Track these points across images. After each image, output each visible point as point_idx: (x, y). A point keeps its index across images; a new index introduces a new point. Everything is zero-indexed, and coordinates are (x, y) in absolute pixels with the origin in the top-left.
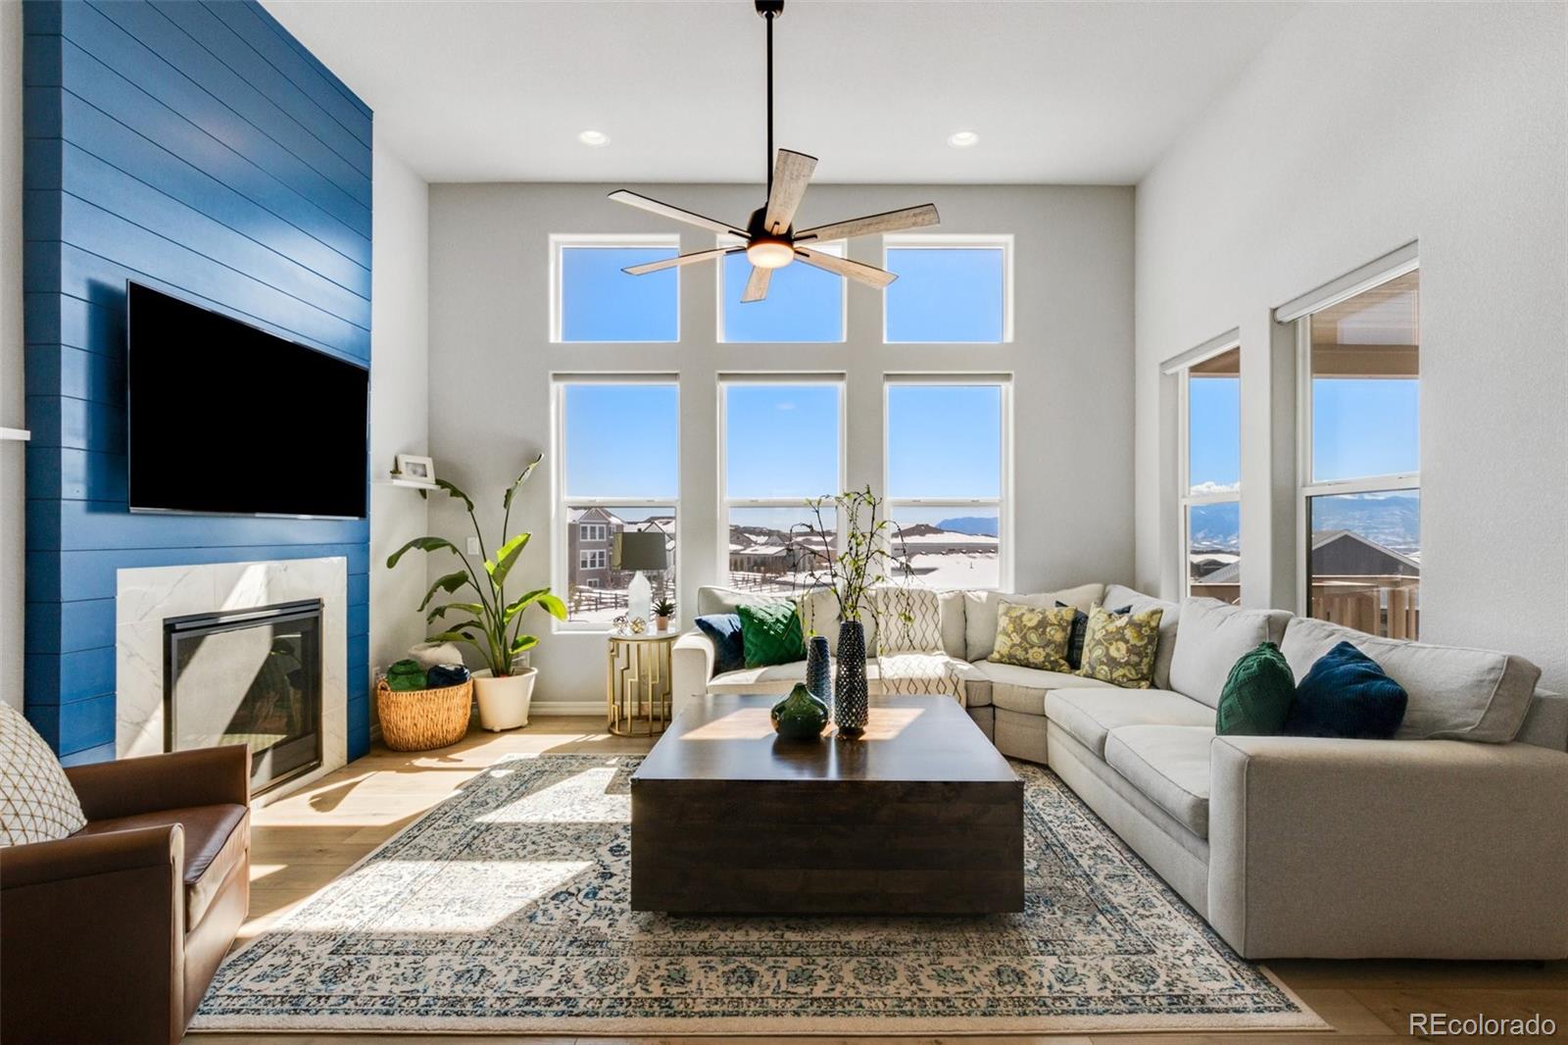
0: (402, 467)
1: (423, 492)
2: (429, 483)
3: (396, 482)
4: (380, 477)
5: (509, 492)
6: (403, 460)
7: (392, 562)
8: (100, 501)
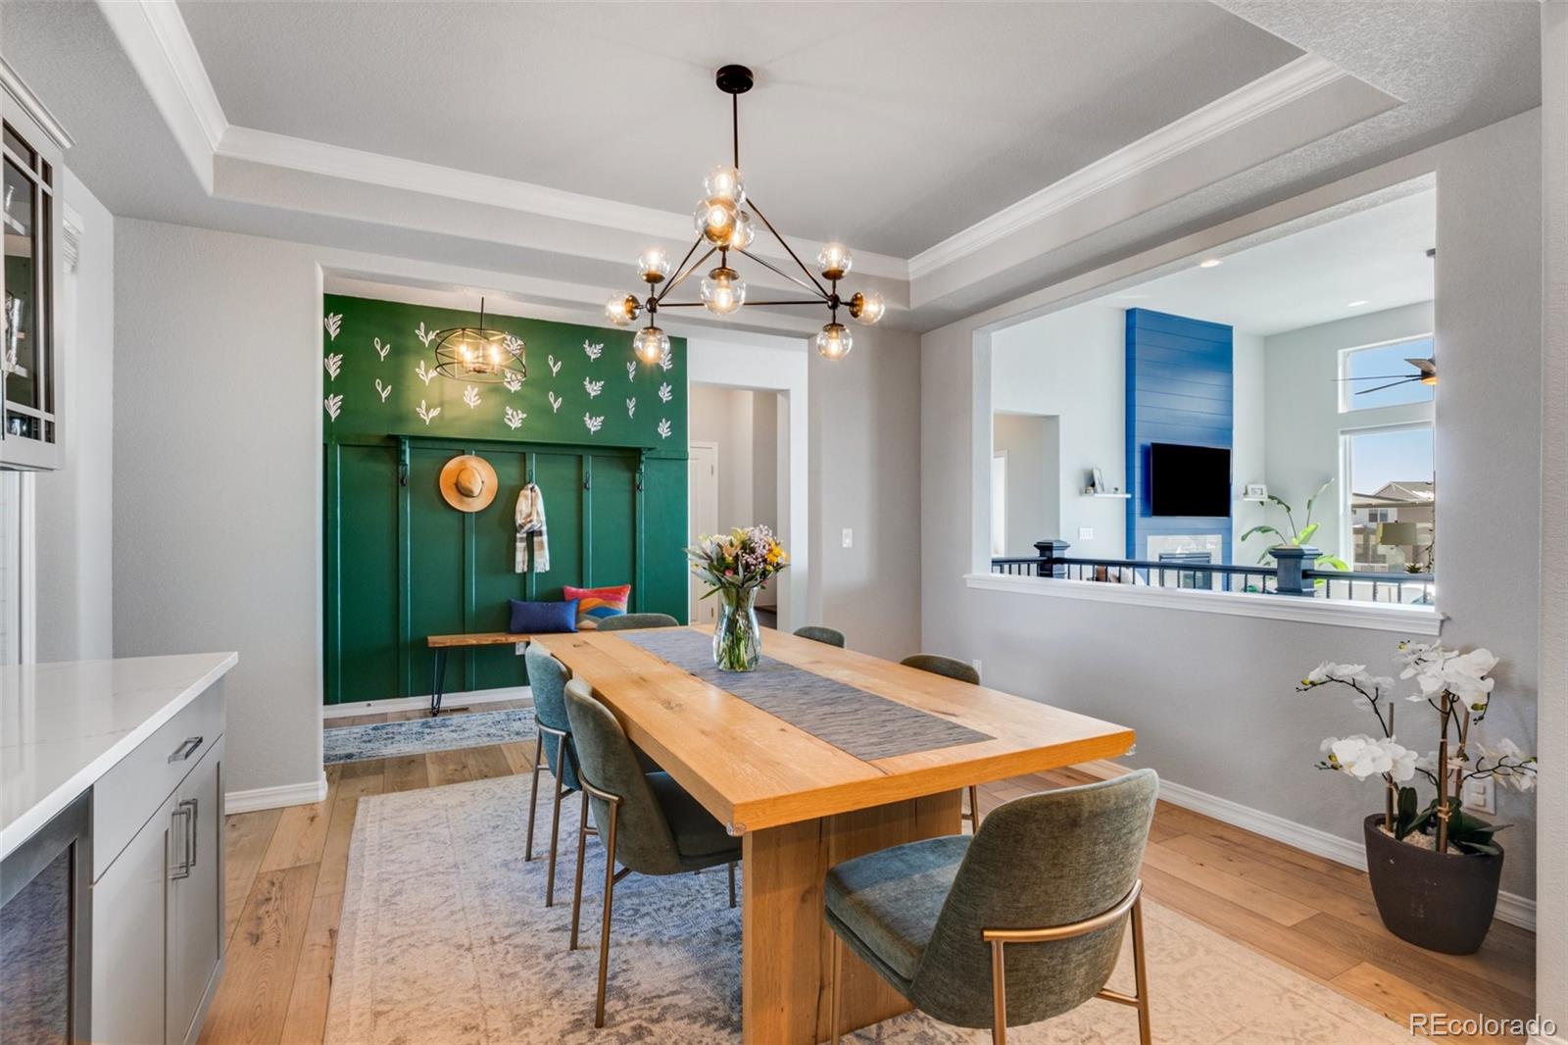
0: (1249, 490)
1: (1262, 503)
2: (1265, 498)
3: (1246, 499)
4: (1238, 497)
5: (1310, 501)
6: (1250, 487)
7: (1243, 539)
8: (1144, 514)
